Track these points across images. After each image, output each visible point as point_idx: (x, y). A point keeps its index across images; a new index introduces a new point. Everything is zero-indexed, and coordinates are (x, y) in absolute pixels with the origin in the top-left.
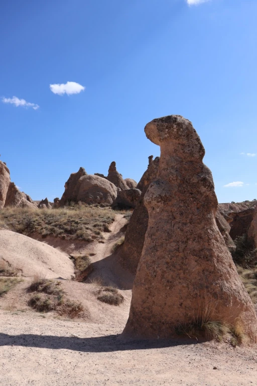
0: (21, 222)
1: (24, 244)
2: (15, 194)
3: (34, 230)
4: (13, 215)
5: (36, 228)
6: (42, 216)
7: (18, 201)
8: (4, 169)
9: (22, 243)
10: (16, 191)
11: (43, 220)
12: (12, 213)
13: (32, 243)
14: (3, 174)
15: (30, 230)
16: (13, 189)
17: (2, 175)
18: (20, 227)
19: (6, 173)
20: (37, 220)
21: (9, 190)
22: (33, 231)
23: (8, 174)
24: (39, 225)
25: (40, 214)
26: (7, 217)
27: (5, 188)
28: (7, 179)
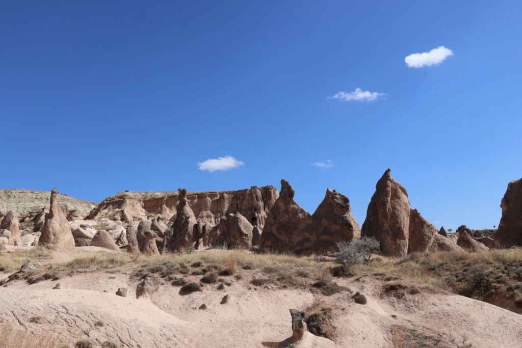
0: (461, 277)
1: (500, 321)
2: (423, 227)
3: (493, 291)
4: (442, 265)
5: (496, 288)
6: (497, 264)
7: (430, 238)
8: (400, 190)
9: (496, 320)
10: (422, 223)
11: (503, 272)
12: (440, 261)
13: (515, 319)
14: (399, 198)
15: (485, 291)
16: (417, 220)
17: (398, 200)
18: (463, 285)
19: (403, 196)
20: (491, 273)
21: (410, 221)
22: (492, 294)
23: (406, 196)
24: (499, 282)
25: (491, 260)
26: (433, 269)
27: (405, 218)
28: (406, 205)
